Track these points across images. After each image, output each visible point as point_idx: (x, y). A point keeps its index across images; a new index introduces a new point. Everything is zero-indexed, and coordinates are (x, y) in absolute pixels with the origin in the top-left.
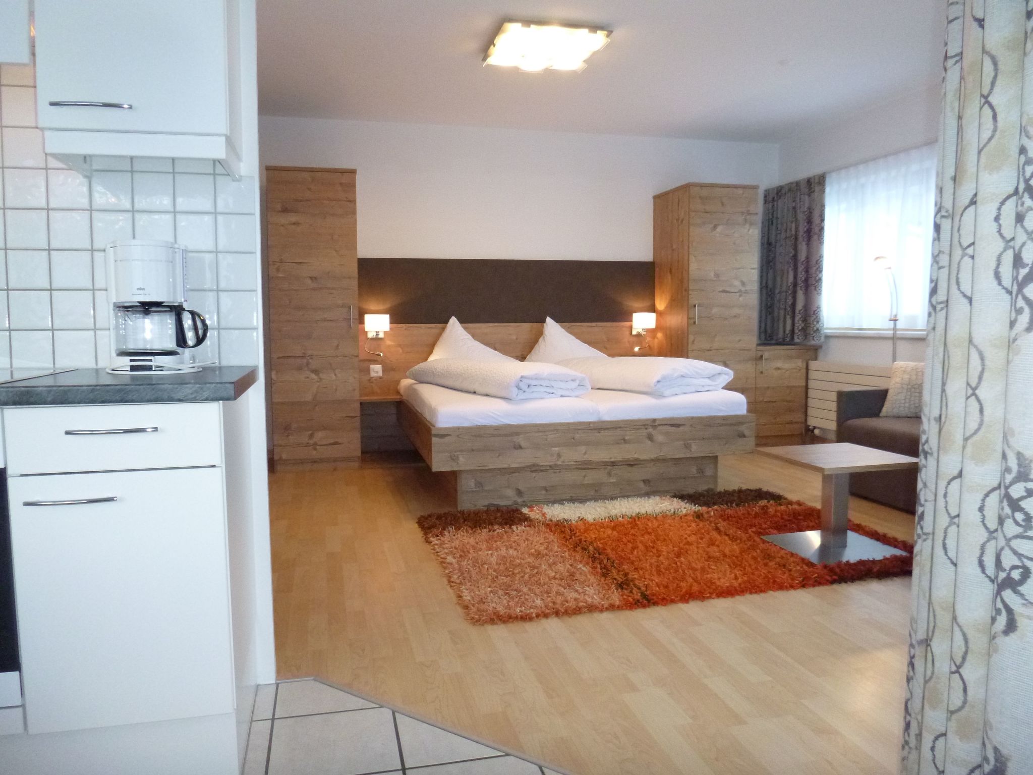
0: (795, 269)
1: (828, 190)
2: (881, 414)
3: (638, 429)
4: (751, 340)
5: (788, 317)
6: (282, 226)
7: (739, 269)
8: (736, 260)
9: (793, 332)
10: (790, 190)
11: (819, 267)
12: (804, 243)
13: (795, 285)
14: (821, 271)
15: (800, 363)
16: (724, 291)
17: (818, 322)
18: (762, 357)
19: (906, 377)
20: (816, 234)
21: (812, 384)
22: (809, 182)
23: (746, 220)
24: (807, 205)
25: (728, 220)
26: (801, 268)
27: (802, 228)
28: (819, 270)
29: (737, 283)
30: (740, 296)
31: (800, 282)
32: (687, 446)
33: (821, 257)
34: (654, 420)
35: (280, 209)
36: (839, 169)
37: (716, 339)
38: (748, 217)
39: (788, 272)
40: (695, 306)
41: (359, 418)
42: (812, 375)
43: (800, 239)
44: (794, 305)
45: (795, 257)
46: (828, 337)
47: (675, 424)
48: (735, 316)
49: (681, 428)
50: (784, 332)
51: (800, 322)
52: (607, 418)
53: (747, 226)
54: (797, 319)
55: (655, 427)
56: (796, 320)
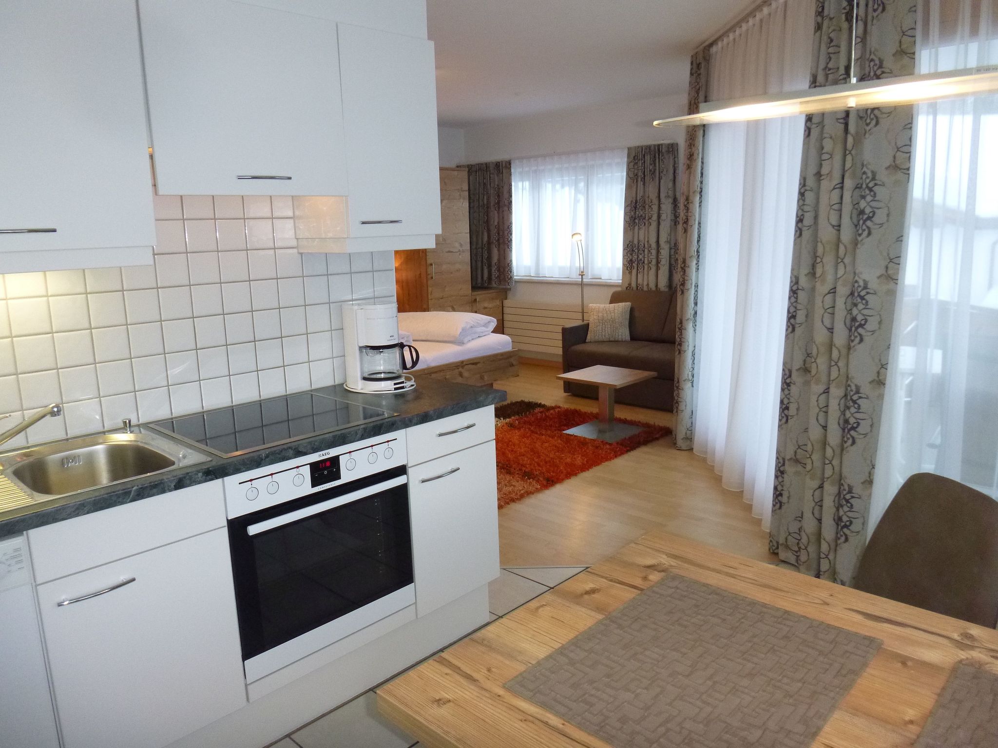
0: (489, 231)
1: (512, 170)
2: (587, 341)
3: (454, 369)
4: (467, 288)
5: (485, 268)
7: (458, 234)
9: (490, 278)
10: (480, 169)
11: (510, 231)
12: (496, 212)
13: (489, 243)
14: (511, 234)
15: (498, 303)
16: (449, 252)
17: (511, 272)
18: (475, 300)
19: (600, 315)
20: (505, 205)
21: (506, 317)
22: (498, 165)
23: (460, 195)
24: (496, 183)
25: (450, 196)
26: (494, 231)
27: (493, 200)
28: (510, 233)
29: (457, 245)
30: (460, 254)
31: (495, 242)
32: (482, 378)
33: (511, 223)
34: (462, 362)
36: (521, 158)
37: (446, 289)
38: (462, 193)
39: (483, 234)
40: (431, 265)
42: (506, 310)
43: (492, 209)
44: (489, 258)
45: (487, 222)
46: (517, 282)
47: (474, 362)
48: (458, 271)
49: (478, 365)
50: (482, 277)
51: (496, 272)
52: (433, 364)
53: (462, 200)
54: (493, 269)
55: (463, 367)
56: (493, 271)
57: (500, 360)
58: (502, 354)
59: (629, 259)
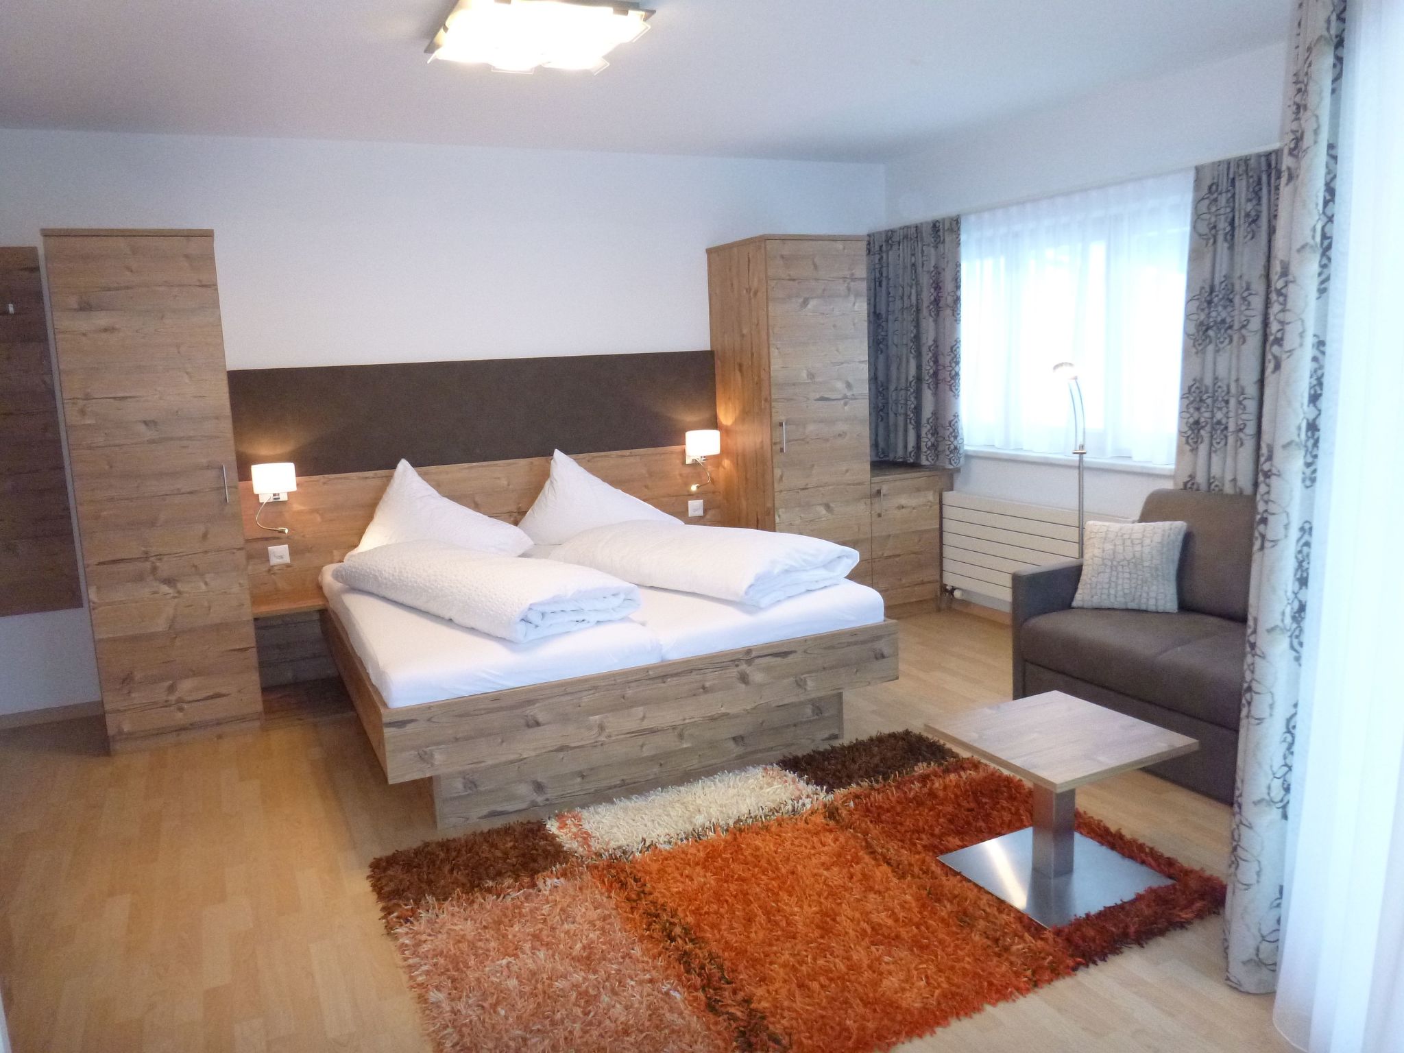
0: (919, 355)
1: (963, 237)
2: (1074, 604)
3: (726, 668)
4: (861, 469)
5: (910, 427)
6: (84, 335)
7: (842, 363)
8: (837, 350)
9: (918, 447)
10: (906, 237)
11: (956, 356)
12: (931, 319)
13: (919, 379)
14: (957, 363)
15: (931, 496)
16: (823, 399)
17: (956, 437)
18: (879, 492)
19: (1109, 546)
20: (947, 306)
21: (948, 525)
22: (935, 227)
23: (849, 289)
24: (933, 263)
25: (824, 290)
26: (927, 357)
27: (927, 296)
28: (956, 361)
29: (840, 385)
30: (846, 404)
31: (927, 378)
32: (800, 684)
33: (957, 341)
34: (749, 651)
35: (76, 306)
36: (979, 211)
37: (814, 472)
38: (852, 284)
39: (908, 362)
40: (781, 425)
41: (255, 650)
42: (948, 512)
43: (925, 312)
44: (918, 410)
45: (917, 338)
46: (969, 457)
47: (781, 651)
48: (840, 435)
49: (791, 658)
50: (906, 447)
51: (930, 436)
52: (675, 655)
53: (852, 298)
54: (924, 431)
55: (749, 662)
56: (923, 434)
57: (849, 644)
58: (854, 633)
59: (1191, 420)
